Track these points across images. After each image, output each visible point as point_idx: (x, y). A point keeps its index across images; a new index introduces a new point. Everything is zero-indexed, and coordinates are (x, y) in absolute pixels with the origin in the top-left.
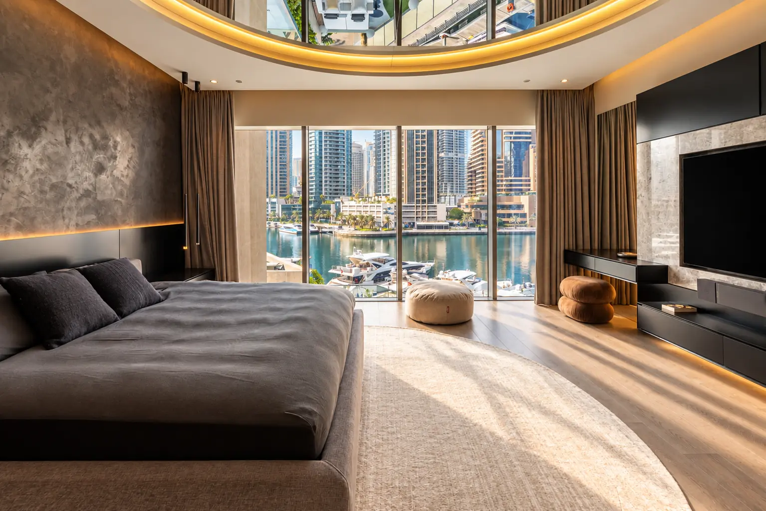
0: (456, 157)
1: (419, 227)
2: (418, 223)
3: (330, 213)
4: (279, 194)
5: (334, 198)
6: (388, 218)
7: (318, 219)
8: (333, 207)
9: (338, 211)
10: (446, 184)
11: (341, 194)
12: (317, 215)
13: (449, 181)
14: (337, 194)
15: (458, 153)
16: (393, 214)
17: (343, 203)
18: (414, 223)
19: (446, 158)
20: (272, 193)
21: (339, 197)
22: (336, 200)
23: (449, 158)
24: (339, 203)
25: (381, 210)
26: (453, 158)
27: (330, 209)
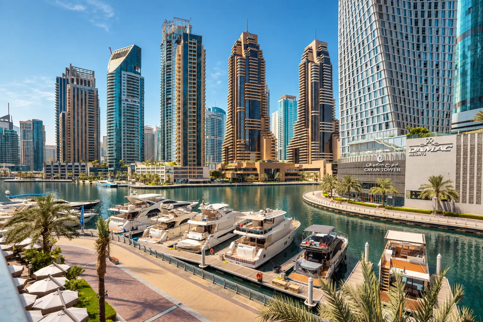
0: (216, 139)
1: (191, 182)
2: (190, 180)
3: (127, 173)
4: (88, 159)
5: (130, 163)
6: (169, 176)
7: (118, 178)
8: (129, 169)
9: (133, 171)
10: (210, 156)
11: (136, 160)
12: (117, 176)
13: (212, 154)
14: (133, 160)
15: (217, 137)
16: (172, 173)
17: (137, 166)
18: (187, 180)
19: (209, 139)
20: (82, 159)
21: (134, 162)
22: (132, 164)
23: (212, 139)
24: (134, 166)
25: (164, 170)
26: (214, 140)
27: (127, 170)
